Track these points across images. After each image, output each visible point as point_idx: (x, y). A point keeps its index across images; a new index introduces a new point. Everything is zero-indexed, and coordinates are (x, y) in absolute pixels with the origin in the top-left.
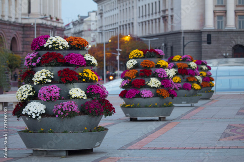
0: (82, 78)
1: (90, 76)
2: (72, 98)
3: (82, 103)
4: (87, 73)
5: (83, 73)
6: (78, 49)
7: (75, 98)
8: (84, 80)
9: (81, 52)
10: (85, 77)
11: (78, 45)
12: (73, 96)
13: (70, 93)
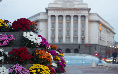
0: (55, 59)
1: (58, 59)
2: (53, 67)
3: (56, 68)
4: (57, 58)
5: (56, 58)
6: (54, 49)
7: (54, 67)
8: (56, 60)
9: (55, 50)
10: (56, 59)
11: (54, 48)
12: (53, 66)
13: (52, 65)
